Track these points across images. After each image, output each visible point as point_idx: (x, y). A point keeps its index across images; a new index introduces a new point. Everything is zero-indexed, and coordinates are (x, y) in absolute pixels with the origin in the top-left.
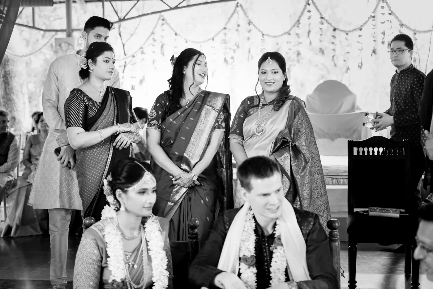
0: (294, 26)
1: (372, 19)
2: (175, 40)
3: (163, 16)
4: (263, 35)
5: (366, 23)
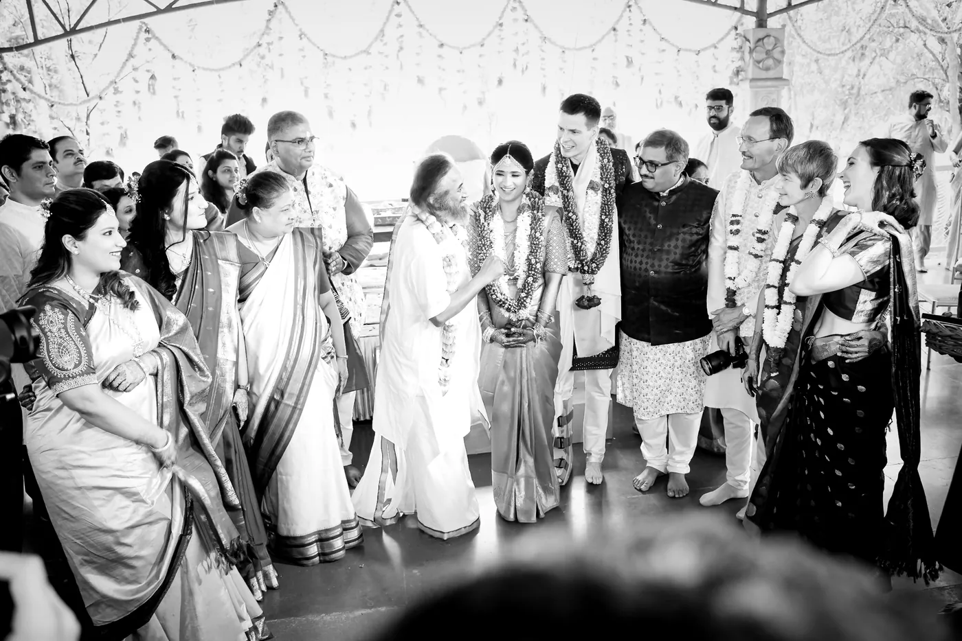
0: (376, 39)
1: (499, 28)
2: (173, 66)
3: (146, 25)
4: (325, 54)
5: (489, 35)
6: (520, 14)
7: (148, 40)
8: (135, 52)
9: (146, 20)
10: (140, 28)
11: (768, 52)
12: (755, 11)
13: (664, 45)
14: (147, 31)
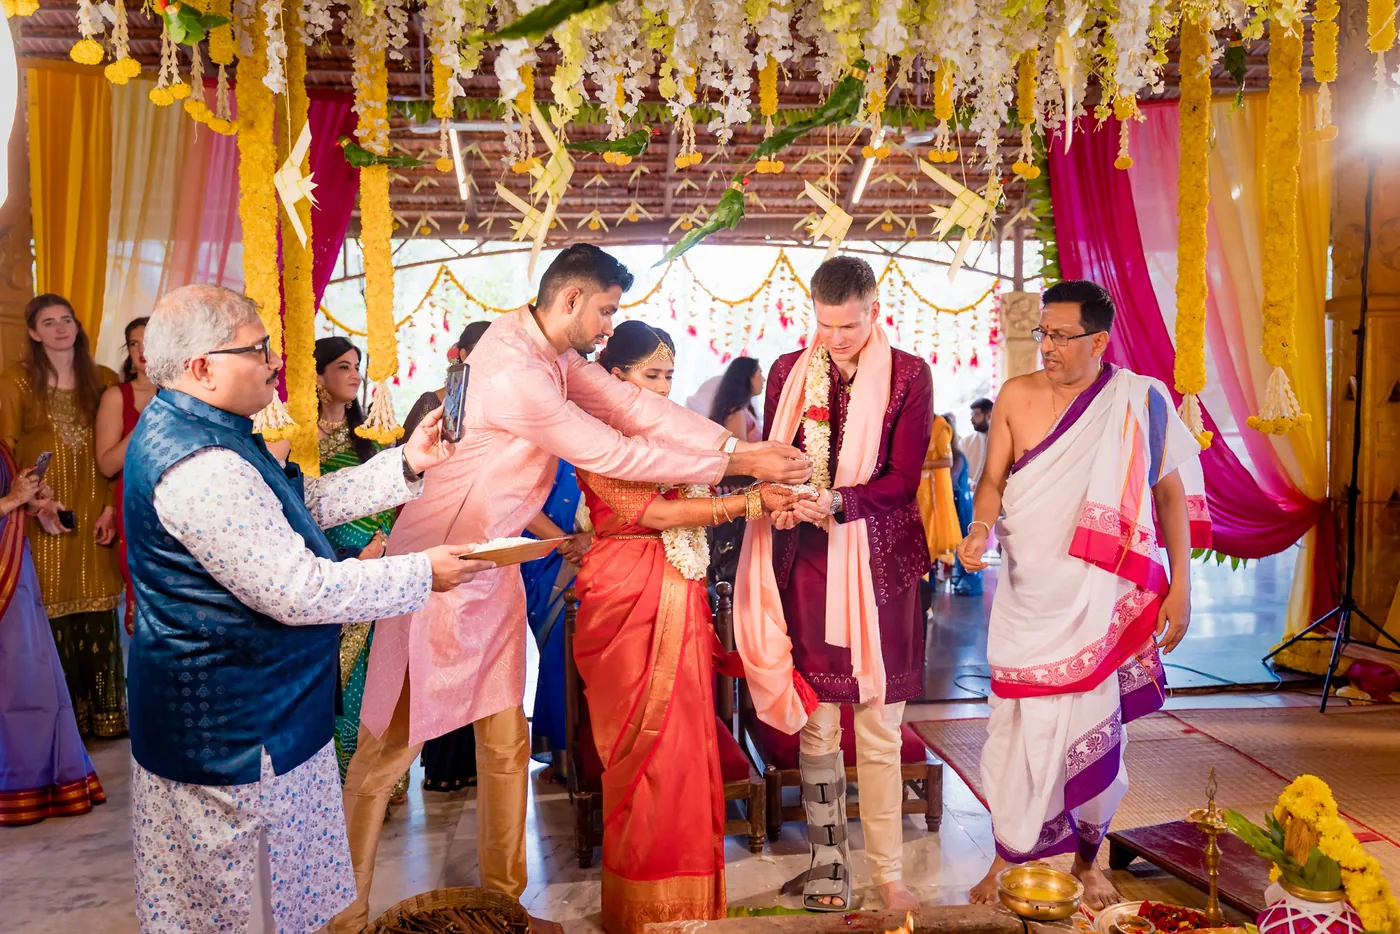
1: (768, 285)
3: (446, 268)
6: (787, 274)
7: (446, 281)
8: (433, 292)
9: (447, 263)
10: (441, 269)
11: (1023, 314)
12: (1012, 276)
13: (924, 306)
14: (447, 273)
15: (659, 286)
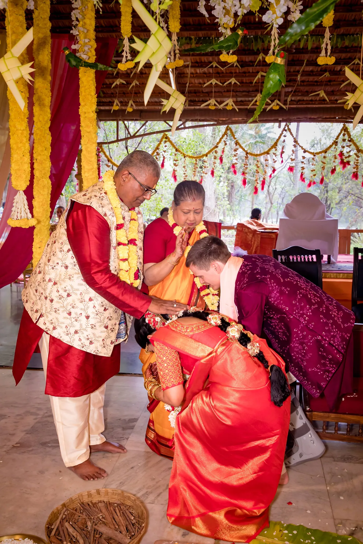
0: (273, 147)
1: (335, 144)
2: (176, 155)
3: (166, 135)
4: (247, 153)
5: (330, 147)
6: (346, 137)
8: (159, 147)
10: (164, 136)
14: (166, 138)
15: (276, 144)
